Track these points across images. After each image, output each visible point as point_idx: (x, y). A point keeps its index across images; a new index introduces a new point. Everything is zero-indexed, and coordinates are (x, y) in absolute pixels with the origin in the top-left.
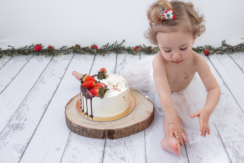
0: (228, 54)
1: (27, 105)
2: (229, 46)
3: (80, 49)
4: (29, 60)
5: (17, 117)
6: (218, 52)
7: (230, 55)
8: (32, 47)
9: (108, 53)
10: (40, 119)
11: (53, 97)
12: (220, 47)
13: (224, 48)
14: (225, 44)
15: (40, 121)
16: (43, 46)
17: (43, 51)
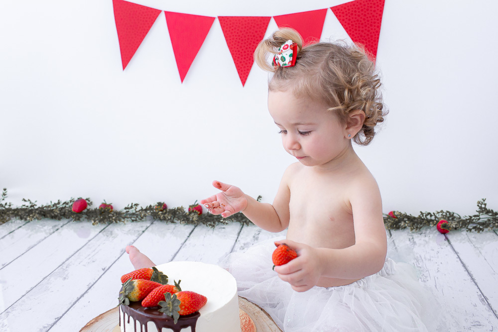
0: (494, 231)
2: (496, 214)
3: (165, 211)
6: (470, 227)
8: (70, 204)
9: (224, 223)
12: (475, 216)
13: (484, 217)
14: (485, 209)
16: (91, 203)
17: (90, 212)
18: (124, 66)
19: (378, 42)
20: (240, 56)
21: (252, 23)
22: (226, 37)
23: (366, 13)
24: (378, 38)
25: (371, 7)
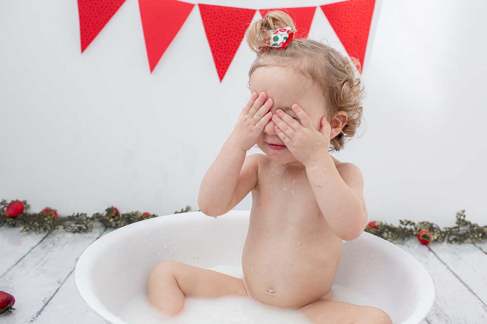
0: (473, 243)
2: (474, 226)
3: (117, 218)
6: (450, 239)
7: (477, 244)
12: (455, 228)
13: (463, 229)
14: (463, 220)
16: (28, 207)
17: (27, 217)
19: (366, 45)
20: (219, 49)
21: (235, 14)
22: (205, 26)
23: (356, 15)
25: (361, 9)
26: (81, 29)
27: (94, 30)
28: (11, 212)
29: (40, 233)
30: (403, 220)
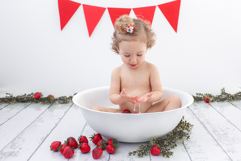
0: (228, 102)
1: (23, 138)
2: (229, 95)
4: (28, 106)
5: (11, 147)
6: (219, 100)
7: (230, 102)
8: (32, 95)
10: (36, 148)
11: (51, 132)
12: (220, 95)
13: (224, 96)
14: (224, 92)
15: (36, 150)
16: (42, 95)
17: (42, 99)
18: (62, 28)
19: (178, 20)
22: (111, 17)
23: (173, 8)
24: (178, 19)
25: (175, 5)
26: (61, 21)
27: (66, 21)
28: (36, 97)
29: (48, 104)
30: (198, 93)
